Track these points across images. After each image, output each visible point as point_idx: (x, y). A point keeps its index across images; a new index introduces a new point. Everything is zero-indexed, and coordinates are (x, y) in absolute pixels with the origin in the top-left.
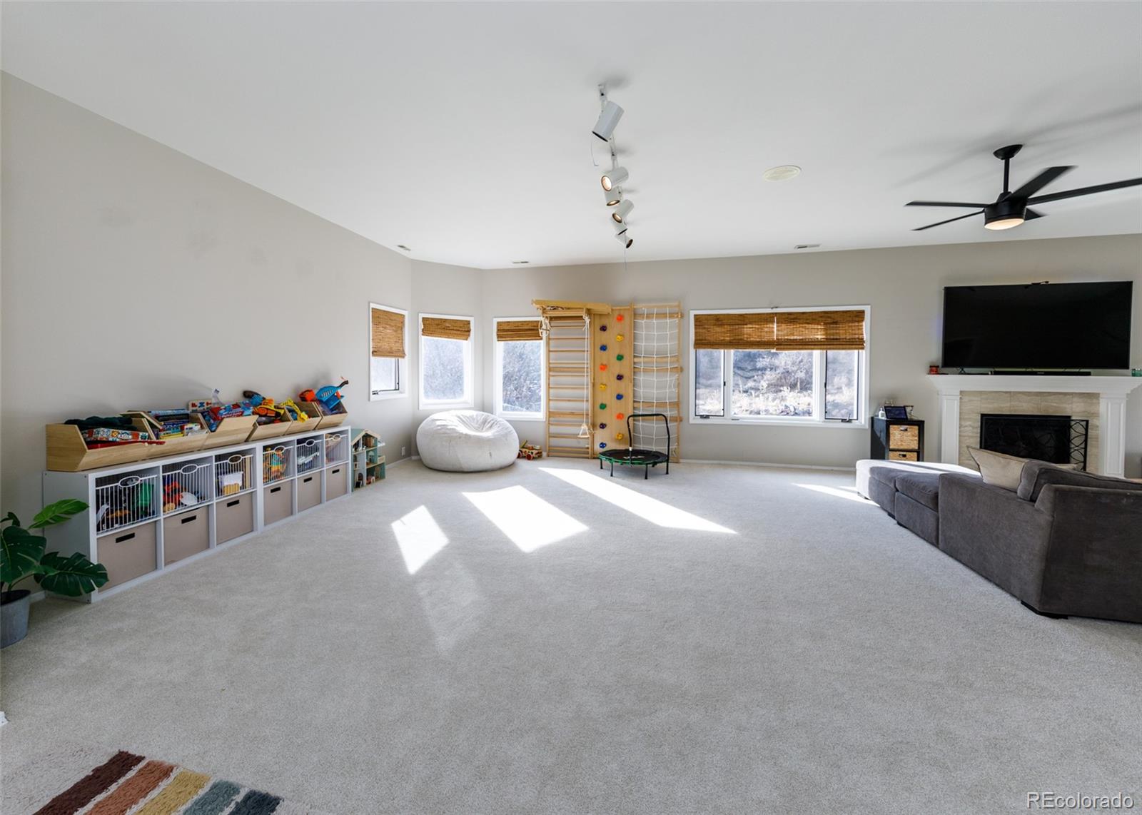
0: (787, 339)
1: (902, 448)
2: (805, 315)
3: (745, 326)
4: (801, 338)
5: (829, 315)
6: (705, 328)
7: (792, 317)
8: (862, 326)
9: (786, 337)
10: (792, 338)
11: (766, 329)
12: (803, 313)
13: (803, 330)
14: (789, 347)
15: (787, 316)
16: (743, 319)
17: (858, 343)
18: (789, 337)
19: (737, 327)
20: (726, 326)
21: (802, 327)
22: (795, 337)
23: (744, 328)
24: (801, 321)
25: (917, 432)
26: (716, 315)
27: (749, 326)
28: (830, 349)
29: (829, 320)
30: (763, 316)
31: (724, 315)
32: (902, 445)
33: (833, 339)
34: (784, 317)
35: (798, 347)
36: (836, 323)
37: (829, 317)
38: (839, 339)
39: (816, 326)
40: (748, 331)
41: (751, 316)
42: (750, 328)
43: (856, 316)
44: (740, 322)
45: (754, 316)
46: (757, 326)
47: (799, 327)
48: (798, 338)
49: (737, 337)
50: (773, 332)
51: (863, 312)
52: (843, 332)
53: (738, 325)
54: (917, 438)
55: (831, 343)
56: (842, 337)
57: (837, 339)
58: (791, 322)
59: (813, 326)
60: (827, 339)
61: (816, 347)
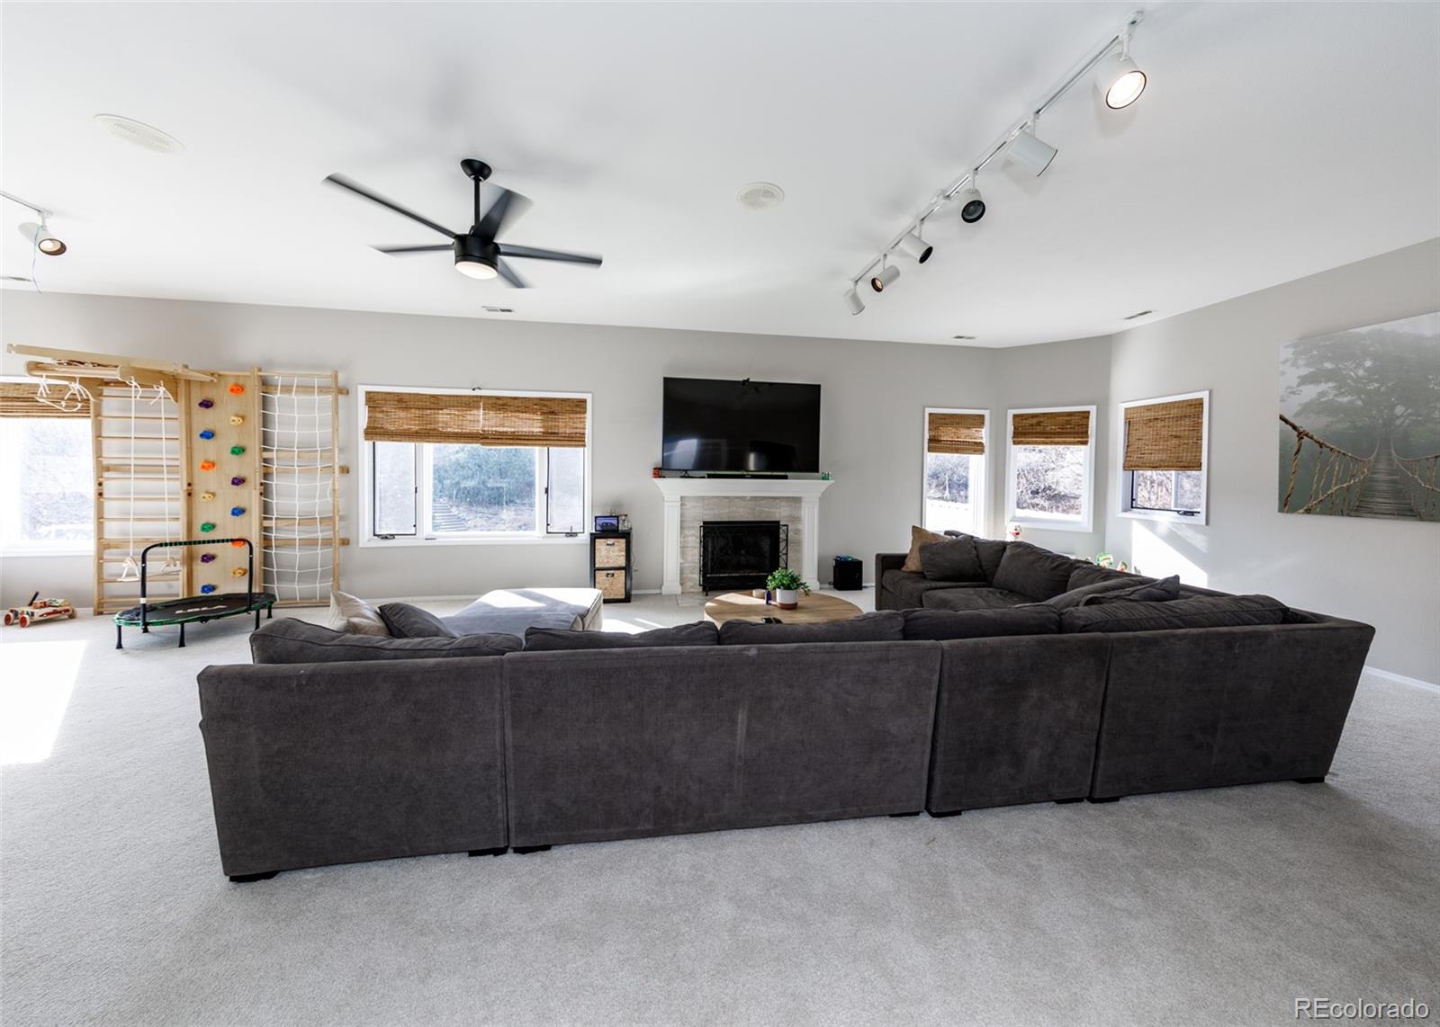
0: (496, 431)
1: (607, 566)
2: (516, 401)
3: (441, 412)
4: (513, 430)
5: (545, 403)
6: (383, 412)
7: (501, 402)
8: (585, 418)
9: (494, 429)
10: (501, 429)
11: (469, 417)
12: (515, 398)
13: (516, 420)
14: (496, 441)
15: (494, 401)
16: (436, 402)
17: (577, 439)
18: (498, 429)
19: (429, 412)
20: (413, 411)
21: (515, 417)
22: (505, 429)
23: (438, 414)
24: (512, 408)
25: (624, 546)
26: (398, 394)
27: (445, 411)
28: (551, 445)
29: (545, 409)
30: (464, 399)
31: (410, 394)
32: (608, 562)
33: (552, 433)
34: (490, 402)
35: (507, 441)
36: (553, 413)
37: (545, 405)
38: (558, 433)
39: (531, 416)
40: (445, 419)
41: (448, 399)
42: (448, 414)
43: (577, 406)
44: (432, 406)
45: (452, 399)
46: (456, 413)
47: (511, 416)
48: (509, 430)
49: (428, 427)
50: (478, 421)
51: (584, 401)
52: (564, 425)
53: (431, 409)
54: (624, 553)
55: (549, 438)
56: (561, 431)
57: (555, 433)
58: (499, 409)
59: (528, 415)
60: (543, 433)
61: (538, 442)
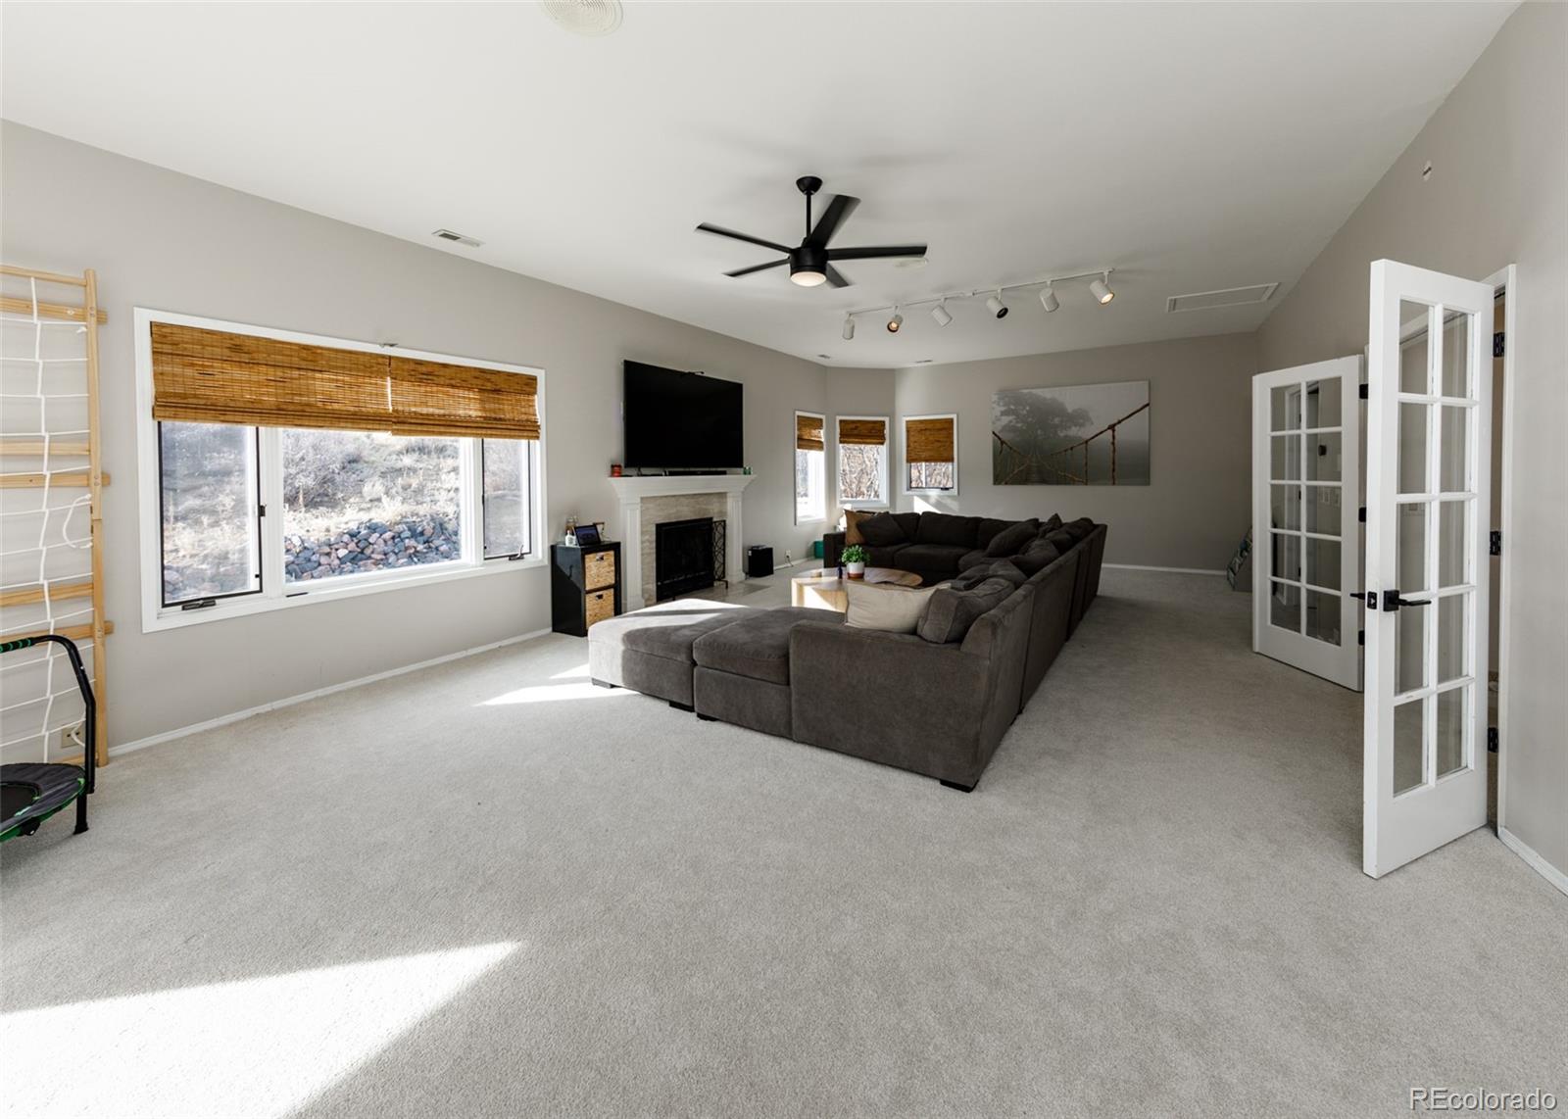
0: (415, 413)
1: (599, 585)
2: (447, 370)
3: (318, 375)
4: (442, 412)
5: (488, 376)
6: (192, 365)
7: (424, 369)
8: (533, 401)
9: (413, 409)
10: (424, 410)
11: (368, 389)
12: (445, 366)
13: (445, 397)
14: (419, 428)
15: (413, 366)
16: (311, 358)
17: (528, 429)
18: (418, 410)
19: (296, 373)
20: (263, 369)
21: (443, 393)
22: (431, 410)
23: (314, 379)
24: (442, 381)
25: (612, 559)
26: (231, 336)
27: (326, 376)
28: (491, 436)
29: (489, 386)
30: (361, 358)
31: (257, 339)
32: (598, 581)
33: (495, 419)
34: (406, 367)
35: (436, 429)
36: (497, 391)
37: (489, 380)
38: (504, 420)
39: (466, 393)
40: (322, 386)
41: (330, 353)
42: (331, 380)
43: (527, 384)
44: (304, 364)
45: (340, 356)
46: (347, 379)
47: (437, 392)
48: (437, 411)
49: (297, 399)
50: (384, 395)
51: (534, 379)
52: (508, 409)
53: (299, 369)
54: (613, 568)
55: (490, 426)
56: (508, 416)
57: (500, 419)
58: (421, 380)
59: (461, 393)
60: (485, 418)
61: (469, 431)
